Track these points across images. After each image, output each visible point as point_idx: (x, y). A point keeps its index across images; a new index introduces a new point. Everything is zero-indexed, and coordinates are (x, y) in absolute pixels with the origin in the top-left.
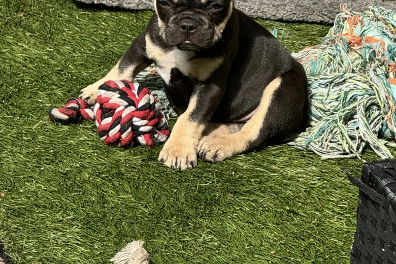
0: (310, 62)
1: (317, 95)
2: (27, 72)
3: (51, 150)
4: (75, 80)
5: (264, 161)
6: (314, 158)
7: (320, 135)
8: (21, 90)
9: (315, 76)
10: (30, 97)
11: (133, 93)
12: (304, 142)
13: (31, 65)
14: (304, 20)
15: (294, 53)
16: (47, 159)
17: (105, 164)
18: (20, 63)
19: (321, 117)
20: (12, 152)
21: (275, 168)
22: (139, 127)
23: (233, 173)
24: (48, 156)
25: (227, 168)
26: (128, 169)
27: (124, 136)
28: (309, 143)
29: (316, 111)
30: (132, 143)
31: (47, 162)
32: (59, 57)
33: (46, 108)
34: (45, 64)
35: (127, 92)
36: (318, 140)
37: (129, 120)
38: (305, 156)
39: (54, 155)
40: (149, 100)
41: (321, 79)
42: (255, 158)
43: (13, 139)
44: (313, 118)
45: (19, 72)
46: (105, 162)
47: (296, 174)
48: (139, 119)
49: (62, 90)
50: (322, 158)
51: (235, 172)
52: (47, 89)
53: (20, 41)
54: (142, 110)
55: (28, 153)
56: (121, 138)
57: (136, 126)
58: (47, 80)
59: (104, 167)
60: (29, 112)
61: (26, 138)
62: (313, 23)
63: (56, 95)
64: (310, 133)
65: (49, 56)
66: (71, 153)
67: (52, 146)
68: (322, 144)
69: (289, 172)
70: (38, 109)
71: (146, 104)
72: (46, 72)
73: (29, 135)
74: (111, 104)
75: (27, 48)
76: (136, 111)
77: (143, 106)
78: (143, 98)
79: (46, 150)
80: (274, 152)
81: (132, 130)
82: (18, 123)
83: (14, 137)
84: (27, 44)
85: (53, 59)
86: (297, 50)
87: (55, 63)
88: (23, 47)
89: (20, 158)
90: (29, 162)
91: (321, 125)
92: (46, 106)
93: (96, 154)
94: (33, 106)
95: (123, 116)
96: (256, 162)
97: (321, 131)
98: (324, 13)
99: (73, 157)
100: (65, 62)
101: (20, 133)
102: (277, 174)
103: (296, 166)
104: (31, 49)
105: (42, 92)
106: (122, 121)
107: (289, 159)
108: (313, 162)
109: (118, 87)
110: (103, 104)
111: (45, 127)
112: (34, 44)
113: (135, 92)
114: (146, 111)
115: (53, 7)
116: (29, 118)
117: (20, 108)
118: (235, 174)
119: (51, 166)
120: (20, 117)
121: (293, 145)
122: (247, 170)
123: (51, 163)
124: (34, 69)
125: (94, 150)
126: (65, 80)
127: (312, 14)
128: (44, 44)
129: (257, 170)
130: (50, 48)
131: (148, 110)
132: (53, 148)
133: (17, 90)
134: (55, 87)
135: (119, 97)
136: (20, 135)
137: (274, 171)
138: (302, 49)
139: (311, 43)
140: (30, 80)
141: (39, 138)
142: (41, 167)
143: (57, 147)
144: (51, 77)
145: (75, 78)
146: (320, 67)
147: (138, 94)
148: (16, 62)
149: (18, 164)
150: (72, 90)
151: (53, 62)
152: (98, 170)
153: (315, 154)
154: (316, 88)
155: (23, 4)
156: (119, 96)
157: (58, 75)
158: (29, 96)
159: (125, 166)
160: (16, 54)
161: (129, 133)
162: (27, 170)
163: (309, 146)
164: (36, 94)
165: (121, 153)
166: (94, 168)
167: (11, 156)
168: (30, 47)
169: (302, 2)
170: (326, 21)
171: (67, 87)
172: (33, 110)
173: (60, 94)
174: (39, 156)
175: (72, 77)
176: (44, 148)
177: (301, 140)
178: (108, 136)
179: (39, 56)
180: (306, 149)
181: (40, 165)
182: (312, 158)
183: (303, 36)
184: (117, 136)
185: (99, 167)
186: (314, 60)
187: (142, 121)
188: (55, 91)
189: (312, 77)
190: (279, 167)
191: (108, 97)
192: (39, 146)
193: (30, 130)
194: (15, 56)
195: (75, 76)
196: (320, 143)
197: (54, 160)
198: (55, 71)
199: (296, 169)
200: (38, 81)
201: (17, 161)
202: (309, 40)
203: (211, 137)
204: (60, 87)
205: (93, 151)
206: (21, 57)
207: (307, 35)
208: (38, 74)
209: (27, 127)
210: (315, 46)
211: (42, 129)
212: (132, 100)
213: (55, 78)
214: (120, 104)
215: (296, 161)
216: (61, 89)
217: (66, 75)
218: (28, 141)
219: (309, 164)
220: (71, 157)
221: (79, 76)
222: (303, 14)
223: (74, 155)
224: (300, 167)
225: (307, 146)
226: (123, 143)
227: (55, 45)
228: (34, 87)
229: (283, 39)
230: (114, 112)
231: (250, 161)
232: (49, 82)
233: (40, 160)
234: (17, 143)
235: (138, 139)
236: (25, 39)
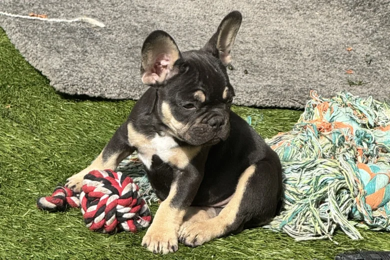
0: (283, 148)
1: (290, 179)
2: (15, 162)
3: (40, 237)
4: (61, 169)
5: (241, 244)
6: (288, 240)
7: (294, 218)
8: (10, 179)
9: (287, 162)
10: (19, 186)
11: (117, 182)
12: (278, 225)
13: (19, 155)
14: (276, 105)
15: (267, 139)
16: (36, 247)
17: (91, 250)
18: (8, 153)
19: (294, 201)
20: (3, 240)
21: (252, 251)
22: (123, 214)
23: (213, 256)
24: (37, 243)
25: (206, 251)
26: (113, 255)
27: (108, 223)
28: (283, 226)
29: (289, 195)
30: (117, 229)
31: (37, 249)
32: (46, 147)
33: (34, 196)
34: (32, 153)
35: (111, 181)
36: (291, 223)
37: (113, 208)
38: (279, 239)
39: (43, 243)
40: (132, 188)
41: (293, 164)
42: (233, 242)
43: (4, 228)
44: (287, 202)
45: (7, 163)
46: (91, 249)
47: (272, 256)
48: (122, 207)
49: (49, 178)
50: (295, 240)
51: (214, 255)
52: (34, 178)
53: (8, 131)
54: (125, 198)
55: (18, 241)
56: (106, 225)
57: (120, 213)
58: (34, 169)
59: (90, 253)
60: (18, 201)
61: (16, 227)
62: (284, 108)
63: (43, 183)
64: (284, 216)
65: (35, 146)
66: (58, 240)
67: (41, 234)
68: (295, 227)
69: (265, 254)
70: (27, 198)
71: (129, 192)
72: (33, 161)
73: (19, 223)
74: (95, 192)
75: (15, 138)
76: (119, 199)
77: (126, 194)
78: (126, 187)
79: (36, 237)
80: (250, 235)
81: (116, 217)
82: (8, 212)
83: (5, 226)
84: (15, 134)
85: (39, 149)
86: (270, 135)
87: (42, 152)
88: (11, 137)
89: (11, 246)
90: (19, 250)
91: (295, 209)
92: (34, 195)
93: (82, 241)
94: (22, 195)
95: (107, 204)
96: (233, 245)
97: (295, 214)
98: (295, 99)
99: (61, 244)
100: (51, 151)
101: (10, 222)
102: (253, 257)
103: (271, 249)
104: (18, 139)
105: (30, 181)
106: (107, 208)
107: (265, 241)
108: (288, 244)
109: (102, 176)
110: (88, 193)
111: (34, 215)
112: (21, 134)
113: (119, 181)
114: (129, 199)
115: (39, 99)
116: (18, 207)
117: (9, 197)
118: (214, 258)
119: (40, 253)
120: (10, 205)
121: (268, 228)
122: (225, 253)
123: (40, 251)
124: (22, 159)
125: (81, 236)
126: (51, 168)
127: (283, 100)
128: (30, 134)
129: (235, 253)
130: (37, 138)
131: (131, 198)
132: (41, 235)
133: (6, 179)
134: (42, 176)
135: (103, 187)
136: (10, 223)
137: (250, 254)
138: (276, 134)
139: (283, 128)
140: (18, 170)
141: (29, 226)
142: (31, 255)
143: (45, 234)
144: (38, 166)
145: (61, 166)
146: (292, 152)
147: (121, 183)
148: (5, 152)
149: (10, 252)
150: (58, 178)
151: (39, 152)
152: (85, 256)
153: (289, 236)
154: (289, 173)
155: (10, 96)
156: (103, 185)
157: (45, 164)
158: (17, 185)
159: (110, 252)
160: (4, 145)
161: (114, 220)
162: (17, 257)
163: (283, 228)
164: (24, 183)
165: (107, 239)
166: (80, 254)
167: (2, 244)
168: (17, 137)
169: (274, 89)
170: (297, 106)
171: (53, 175)
172: (22, 199)
173: (47, 182)
174: (29, 244)
175: (58, 166)
176: (33, 236)
177: (276, 224)
178: (93, 223)
179: (27, 146)
180: (280, 231)
181: (30, 252)
182: (286, 240)
183: (275, 121)
184: (102, 223)
185: (86, 253)
186: (286, 146)
187: (126, 208)
188: (42, 179)
189: (285, 163)
190: (255, 250)
191: (93, 186)
192: (29, 234)
193: (20, 219)
194: (4, 147)
195: (61, 164)
196: (294, 226)
197: (43, 247)
198: (41, 160)
199: (271, 251)
200: (26, 171)
201: (8, 249)
202: (281, 125)
203: (191, 222)
204: (47, 176)
205: (80, 238)
206: (10, 148)
207: (280, 120)
208: (26, 163)
209: (17, 216)
210: (287, 133)
211: (30, 217)
212: (116, 189)
213: (42, 168)
214: (104, 193)
215: (271, 244)
216: (47, 178)
217: (52, 164)
218: (18, 229)
219: (284, 246)
220: (59, 244)
221: (64, 164)
222: (275, 100)
223: (62, 242)
224: (274, 249)
225: (282, 229)
226: (108, 229)
227: (41, 135)
228: (23, 177)
229: (257, 125)
230: (99, 200)
231: (228, 245)
232: (37, 171)
233: (30, 247)
234: (8, 232)
235: (121, 225)
236: (12, 129)
